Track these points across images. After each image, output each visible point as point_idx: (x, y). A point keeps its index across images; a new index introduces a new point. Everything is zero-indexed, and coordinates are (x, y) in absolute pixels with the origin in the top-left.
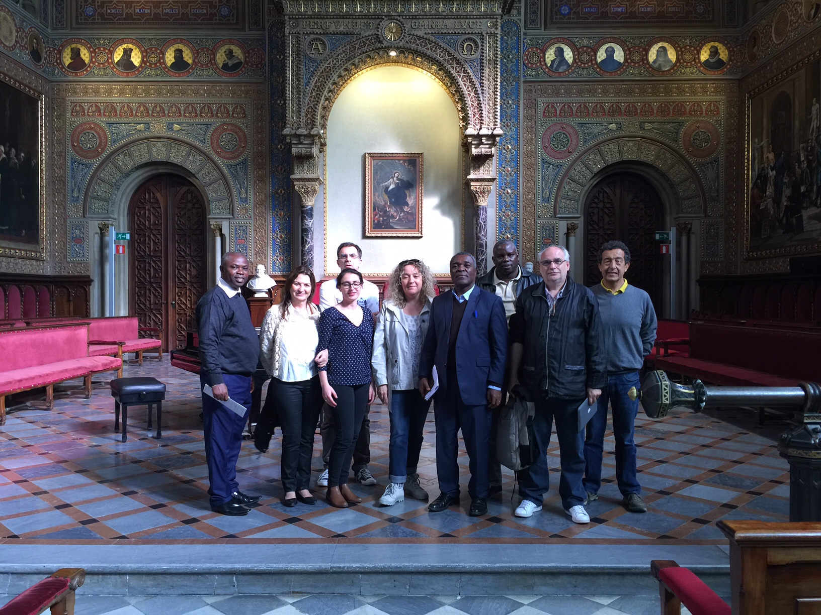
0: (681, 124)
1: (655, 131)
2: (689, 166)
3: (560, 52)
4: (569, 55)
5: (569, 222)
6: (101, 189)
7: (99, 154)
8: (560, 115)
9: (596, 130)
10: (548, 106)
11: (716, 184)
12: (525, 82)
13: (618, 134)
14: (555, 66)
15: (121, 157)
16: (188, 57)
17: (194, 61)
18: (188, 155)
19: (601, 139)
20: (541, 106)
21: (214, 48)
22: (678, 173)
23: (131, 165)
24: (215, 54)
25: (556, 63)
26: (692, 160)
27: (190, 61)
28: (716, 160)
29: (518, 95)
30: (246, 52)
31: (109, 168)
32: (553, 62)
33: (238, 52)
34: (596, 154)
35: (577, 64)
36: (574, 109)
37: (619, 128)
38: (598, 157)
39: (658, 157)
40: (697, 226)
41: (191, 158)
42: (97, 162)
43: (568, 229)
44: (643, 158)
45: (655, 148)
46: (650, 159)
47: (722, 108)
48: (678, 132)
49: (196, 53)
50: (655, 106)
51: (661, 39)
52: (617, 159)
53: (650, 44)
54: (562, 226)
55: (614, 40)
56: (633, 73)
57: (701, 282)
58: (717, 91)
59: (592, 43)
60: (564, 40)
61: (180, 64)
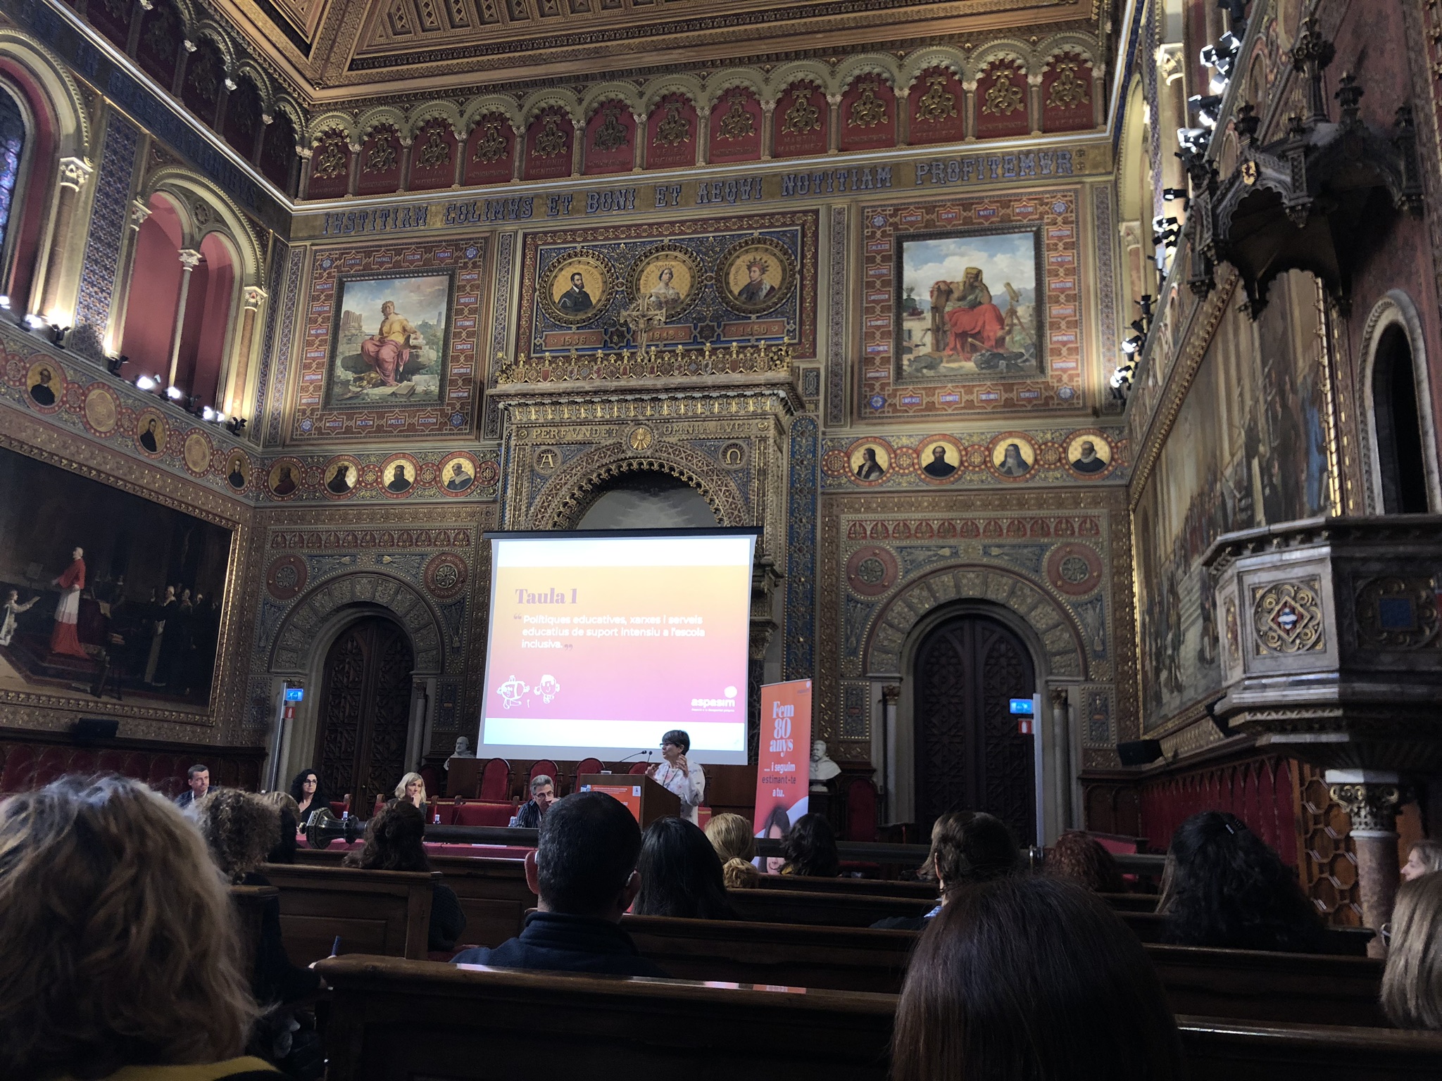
0: (1043, 548)
1: (1006, 558)
2: (1059, 606)
3: (871, 454)
4: (882, 458)
5: (886, 684)
6: (292, 638)
7: (295, 593)
8: (871, 537)
9: (921, 555)
10: (854, 525)
11: (1101, 633)
12: (823, 493)
13: (952, 562)
14: (864, 473)
15: (319, 596)
16: (410, 475)
17: (416, 479)
18: (397, 593)
19: (928, 568)
20: (844, 527)
21: (440, 462)
22: (1041, 618)
23: (330, 606)
24: (440, 470)
25: (865, 469)
26: (1062, 598)
27: (411, 480)
28: (1099, 599)
29: (814, 511)
30: (477, 467)
31: (304, 611)
32: (861, 468)
33: (468, 468)
34: (922, 589)
35: (893, 469)
36: (891, 529)
37: (955, 554)
38: (925, 593)
39: (1012, 593)
40: (1075, 694)
41: (399, 597)
42: (292, 603)
43: (884, 695)
44: (991, 596)
45: (1007, 581)
46: (1001, 596)
47: (1104, 525)
48: (1039, 560)
49: (419, 470)
50: (1005, 524)
51: (1011, 434)
52: (952, 595)
53: (995, 441)
54: (876, 691)
55: (944, 437)
56: (972, 480)
57: (1083, 780)
58: (1095, 502)
59: (914, 442)
60: (875, 439)
61: (400, 483)
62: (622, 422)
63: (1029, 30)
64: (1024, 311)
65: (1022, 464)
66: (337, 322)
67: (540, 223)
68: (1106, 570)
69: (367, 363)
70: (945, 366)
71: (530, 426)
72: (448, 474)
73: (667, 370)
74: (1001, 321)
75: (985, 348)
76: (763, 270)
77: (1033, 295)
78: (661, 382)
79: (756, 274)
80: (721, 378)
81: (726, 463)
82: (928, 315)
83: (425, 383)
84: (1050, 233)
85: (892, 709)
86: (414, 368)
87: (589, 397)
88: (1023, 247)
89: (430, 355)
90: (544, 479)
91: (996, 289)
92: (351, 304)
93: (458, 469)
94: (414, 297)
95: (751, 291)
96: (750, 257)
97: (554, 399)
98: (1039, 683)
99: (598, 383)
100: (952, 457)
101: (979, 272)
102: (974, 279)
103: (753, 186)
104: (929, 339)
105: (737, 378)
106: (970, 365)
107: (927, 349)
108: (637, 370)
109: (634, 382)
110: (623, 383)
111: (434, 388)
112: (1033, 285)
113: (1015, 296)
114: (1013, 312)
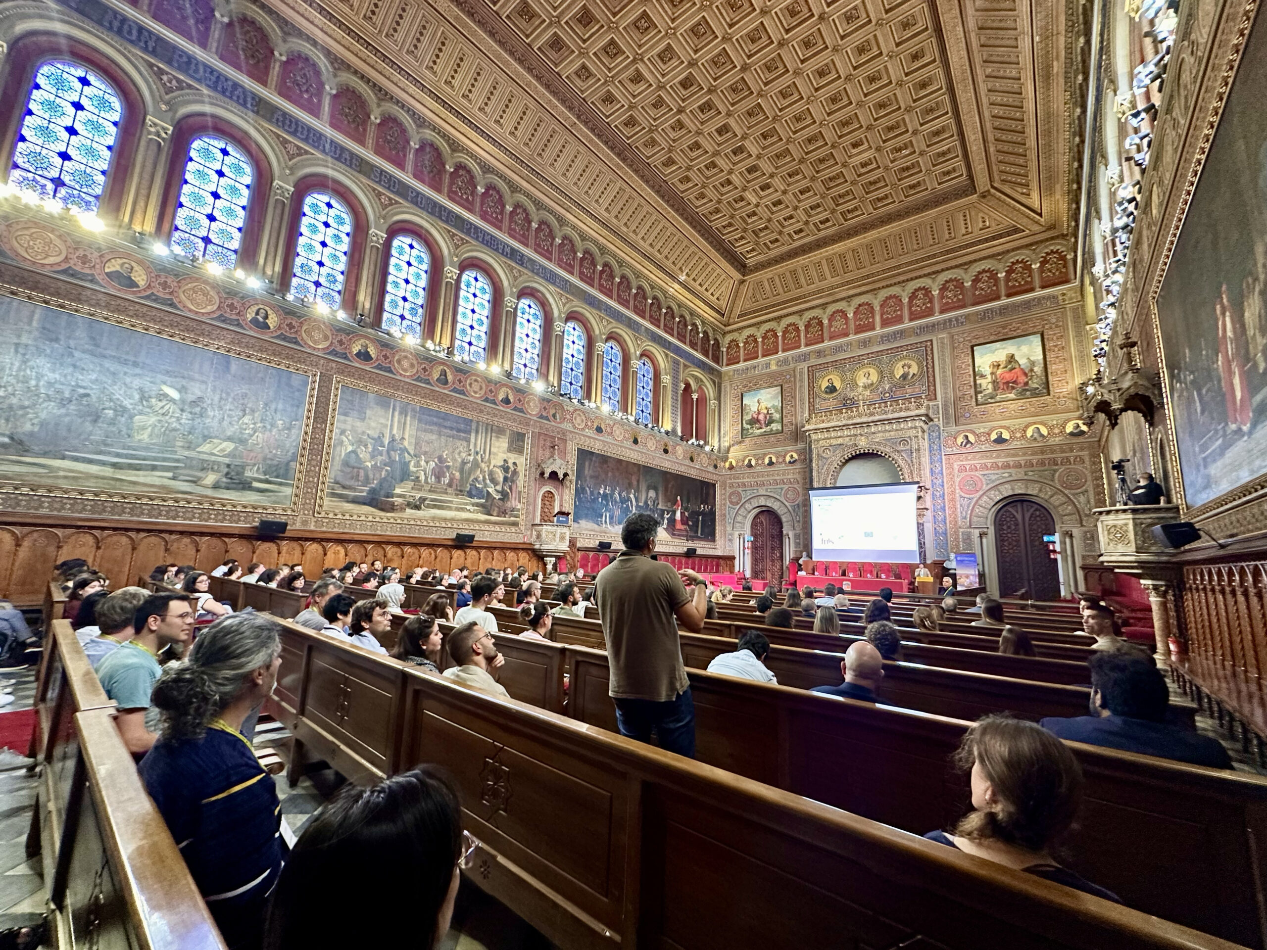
0: (1055, 471)
1: (1036, 476)
2: (1065, 495)
3: (967, 437)
4: (972, 438)
5: (981, 530)
6: (739, 519)
7: (739, 504)
8: (969, 471)
9: (994, 477)
10: (961, 466)
11: (1089, 506)
12: (945, 455)
13: (1009, 479)
14: (963, 445)
15: (747, 504)
16: (774, 460)
17: (776, 461)
18: (774, 502)
19: (998, 482)
20: (956, 467)
21: (785, 454)
22: (1057, 500)
23: (752, 507)
24: (785, 457)
25: (964, 443)
26: (1066, 492)
28: (1087, 491)
29: (941, 462)
30: (799, 455)
31: (742, 509)
32: (962, 443)
33: (795, 456)
34: (996, 491)
36: (978, 467)
37: (1011, 476)
38: (997, 493)
39: (1040, 490)
40: (1076, 532)
42: (738, 507)
43: (981, 534)
44: (1029, 492)
45: (1037, 486)
46: (1035, 492)
47: (1087, 459)
48: (1053, 475)
49: (777, 458)
50: (1035, 462)
51: (1035, 423)
52: (1011, 493)
53: (1027, 427)
54: (976, 533)
55: (1002, 427)
56: (1017, 444)
57: (1083, 568)
58: (1082, 449)
59: (986, 430)
60: (968, 431)
61: (771, 463)
62: (855, 435)
63: (1031, 244)
64: (1038, 369)
65: (1042, 436)
66: (742, 408)
67: (814, 361)
68: (1089, 478)
69: (754, 421)
70: (998, 398)
71: (818, 440)
72: (788, 459)
73: (872, 414)
74: (1026, 374)
75: (1019, 387)
76: (909, 367)
77: (1042, 361)
78: (870, 419)
79: (906, 369)
80: (896, 415)
81: (901, 448)
82: (989, 377)
83: (775, 426)
84: (1048, 334)
85: (984, 540)
86: (771, 422)
87: (841, 428)
88: (1036, 340)
89: (777, 416)
90: (827, 459)
91: (1023, 362)
92: (746, 401)
93: (792, 457)
94: (769, 396)
95: (904, 376)
96: (902, 363)
97: (828, 429)
98: (1057, 528)
99: (844, 422)
100: (1006, 435)
101: (1013, 356)
102: (1011, 359)
103: (902, 333)
104: (990, 386)
105: (903, 414)
106: (1012, 396)
107: (990, 391)
108: (860, 416)
109: (858, 420)
110: (855, 421)
111: (780, 428)
112: (1041, 357)
113: (1033, 363)
114: (1032, 370)
